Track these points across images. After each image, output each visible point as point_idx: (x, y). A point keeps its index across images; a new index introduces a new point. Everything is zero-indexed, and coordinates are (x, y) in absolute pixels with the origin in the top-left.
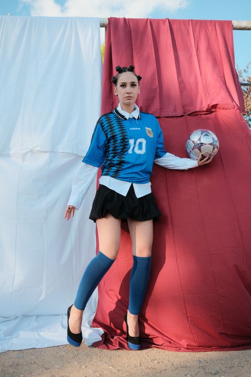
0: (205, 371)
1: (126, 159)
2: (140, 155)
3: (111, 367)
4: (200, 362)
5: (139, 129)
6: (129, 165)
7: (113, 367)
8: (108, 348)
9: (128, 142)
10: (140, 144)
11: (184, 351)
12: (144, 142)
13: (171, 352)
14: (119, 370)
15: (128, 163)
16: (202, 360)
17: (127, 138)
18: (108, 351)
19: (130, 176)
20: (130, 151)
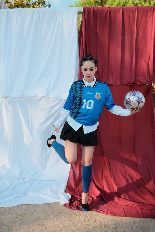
0: (116, 231)
1: (80, 111)
2: (89, 110)
3: (69, 222)
4: (116, 223)
5: (92, 94)
6: (82, 115)
7: (70, 222)
8: (71, 208)
9: (83, 101)
10: (90, 103)
11: (110, 215)
12: (93, 102)
13: (103, 215)
14: (72, 224)
15: (82, 113)
16: (117, 223)
17: (82, 99)
18: (71, 210)
19: (81, 121)
20: (83, 107)
